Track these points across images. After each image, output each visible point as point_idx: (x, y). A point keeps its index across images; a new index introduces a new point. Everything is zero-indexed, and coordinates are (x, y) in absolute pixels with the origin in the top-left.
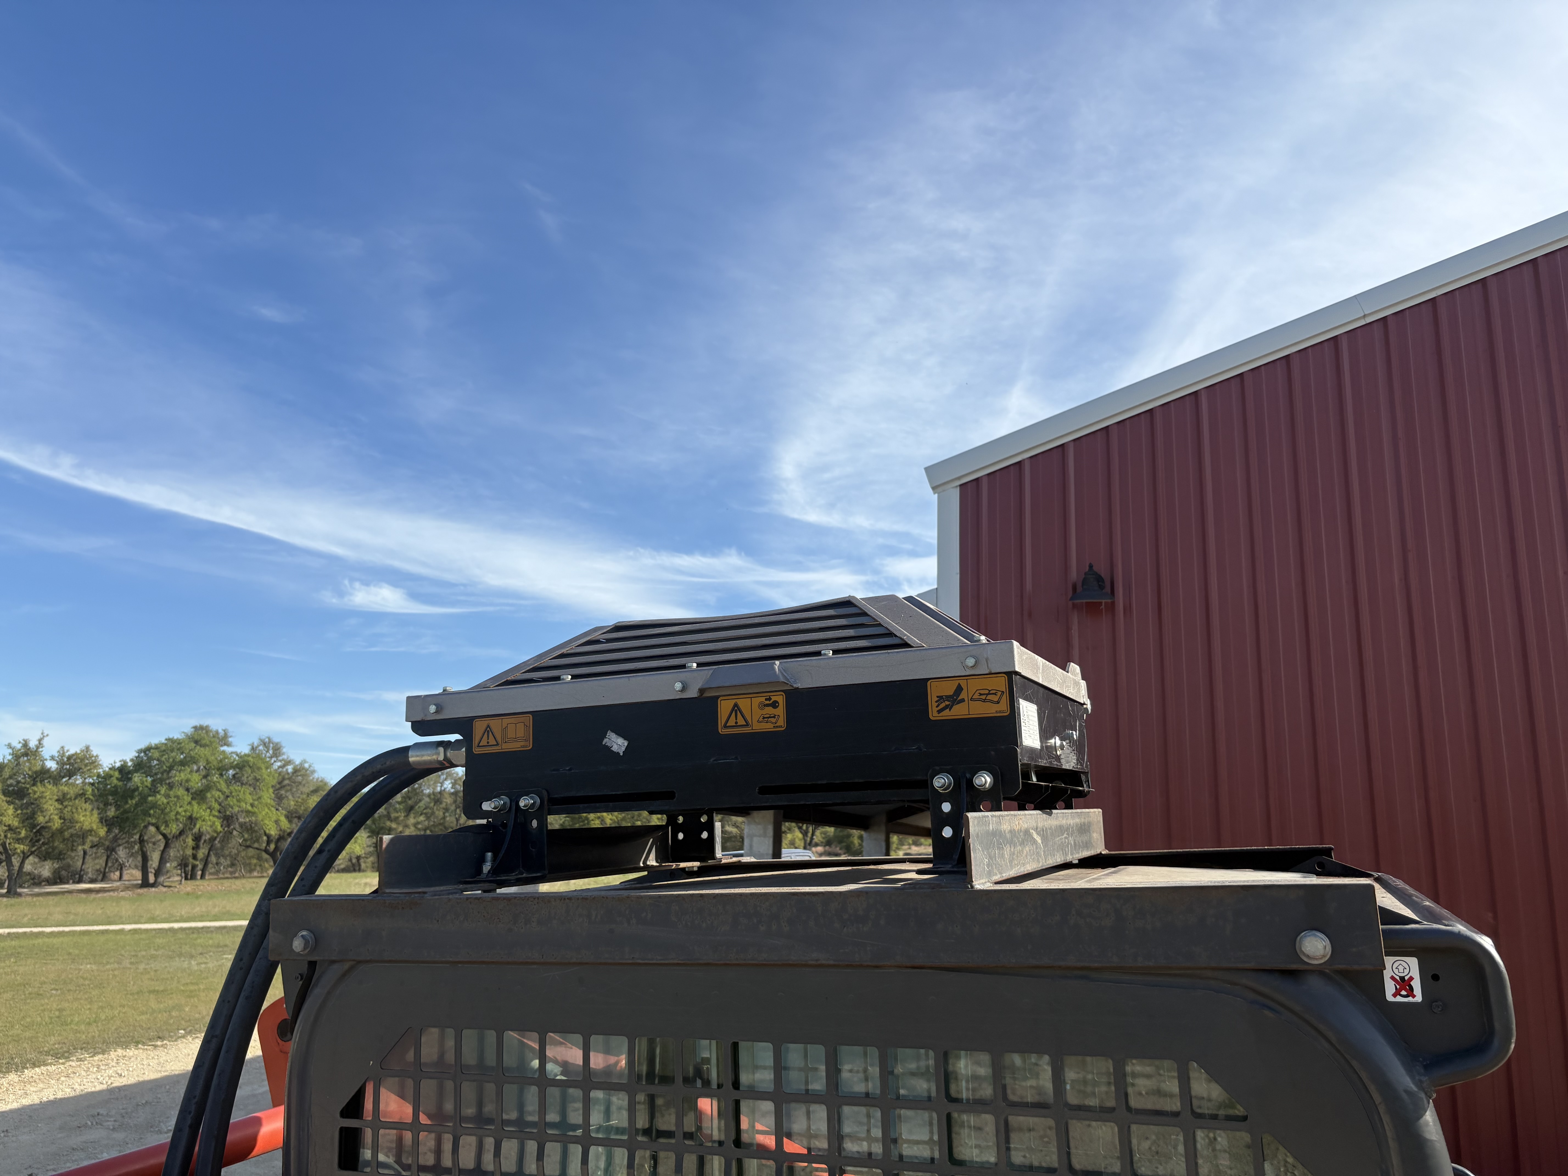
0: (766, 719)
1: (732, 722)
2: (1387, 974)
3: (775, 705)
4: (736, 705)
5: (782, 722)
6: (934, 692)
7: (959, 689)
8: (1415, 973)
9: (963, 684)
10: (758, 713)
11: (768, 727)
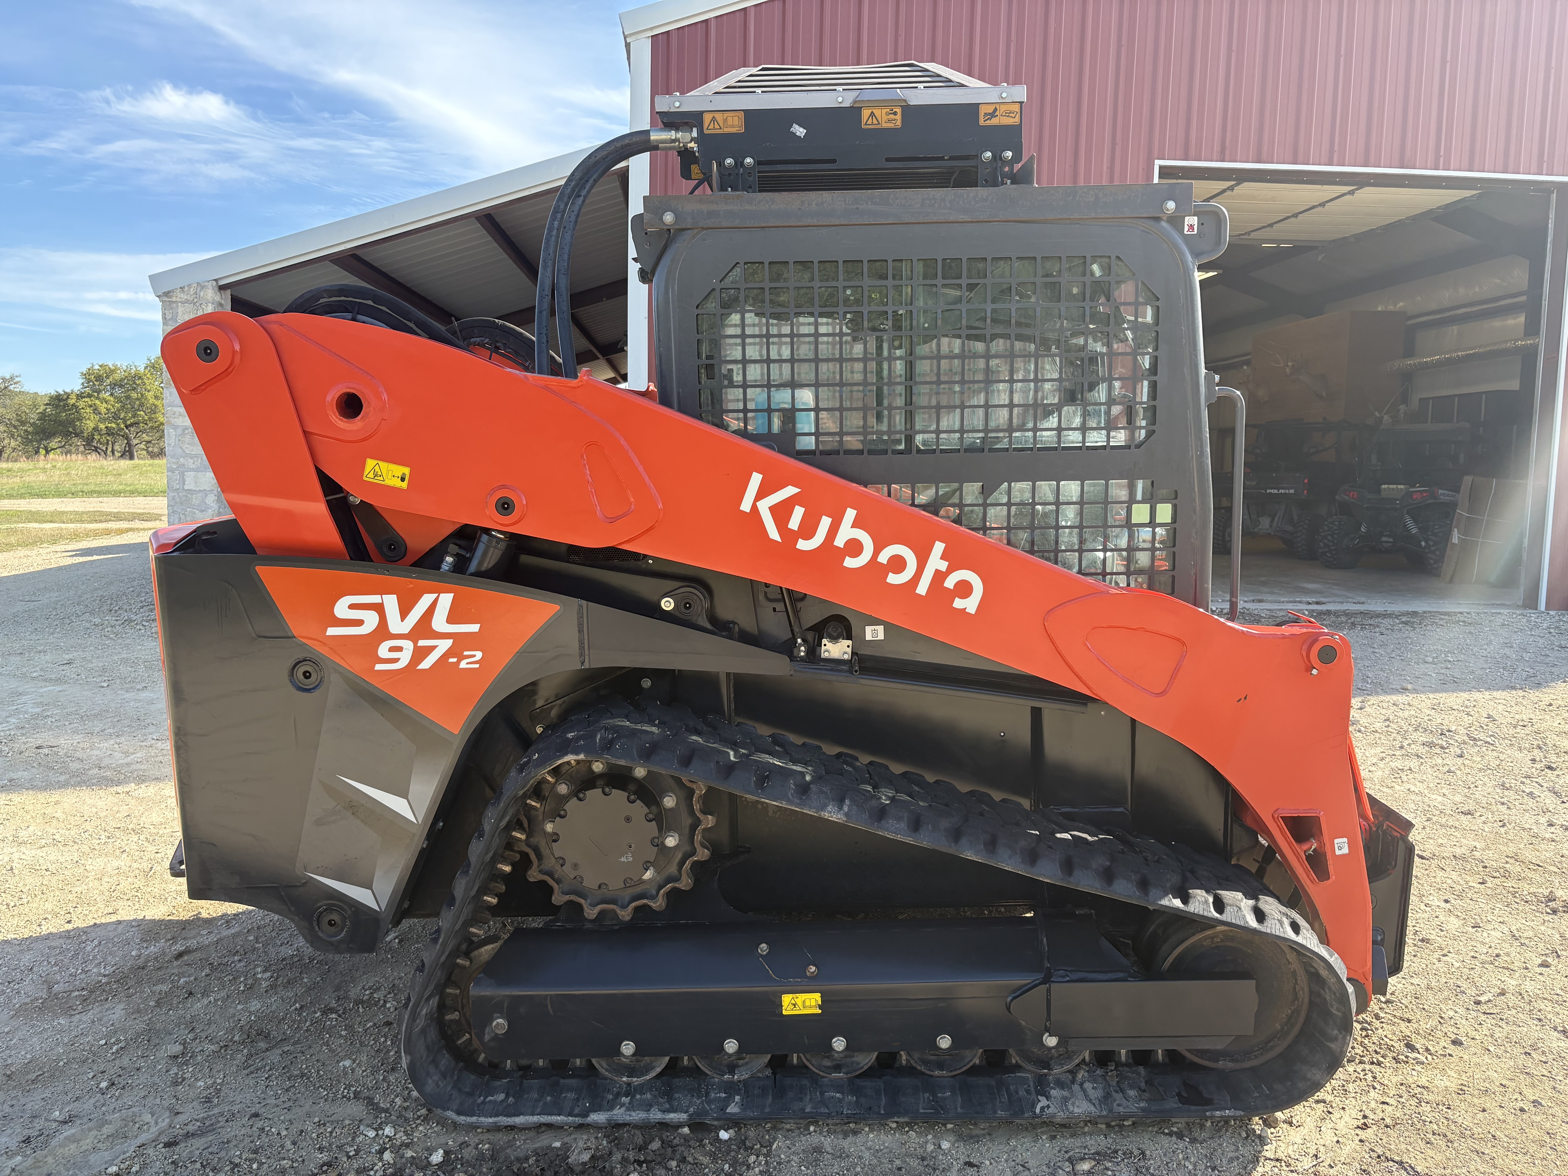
0: (889, 121)
1: (870, 122)
2: (1186, 223)
3: (895, 113)
4: (872, 112)
5: (899, 123)
6: (983, 110)
7: (996, 110)
8: (1196, 223)
9: (998, 107)
10: (885, 118)
11: (891, 125)
